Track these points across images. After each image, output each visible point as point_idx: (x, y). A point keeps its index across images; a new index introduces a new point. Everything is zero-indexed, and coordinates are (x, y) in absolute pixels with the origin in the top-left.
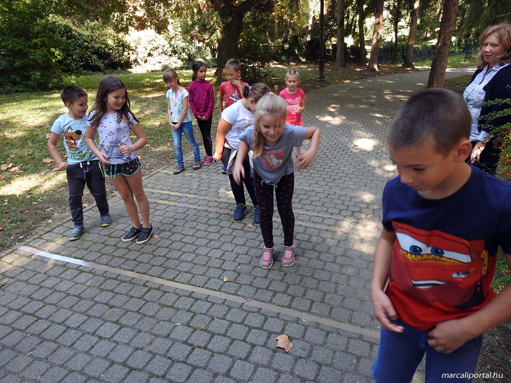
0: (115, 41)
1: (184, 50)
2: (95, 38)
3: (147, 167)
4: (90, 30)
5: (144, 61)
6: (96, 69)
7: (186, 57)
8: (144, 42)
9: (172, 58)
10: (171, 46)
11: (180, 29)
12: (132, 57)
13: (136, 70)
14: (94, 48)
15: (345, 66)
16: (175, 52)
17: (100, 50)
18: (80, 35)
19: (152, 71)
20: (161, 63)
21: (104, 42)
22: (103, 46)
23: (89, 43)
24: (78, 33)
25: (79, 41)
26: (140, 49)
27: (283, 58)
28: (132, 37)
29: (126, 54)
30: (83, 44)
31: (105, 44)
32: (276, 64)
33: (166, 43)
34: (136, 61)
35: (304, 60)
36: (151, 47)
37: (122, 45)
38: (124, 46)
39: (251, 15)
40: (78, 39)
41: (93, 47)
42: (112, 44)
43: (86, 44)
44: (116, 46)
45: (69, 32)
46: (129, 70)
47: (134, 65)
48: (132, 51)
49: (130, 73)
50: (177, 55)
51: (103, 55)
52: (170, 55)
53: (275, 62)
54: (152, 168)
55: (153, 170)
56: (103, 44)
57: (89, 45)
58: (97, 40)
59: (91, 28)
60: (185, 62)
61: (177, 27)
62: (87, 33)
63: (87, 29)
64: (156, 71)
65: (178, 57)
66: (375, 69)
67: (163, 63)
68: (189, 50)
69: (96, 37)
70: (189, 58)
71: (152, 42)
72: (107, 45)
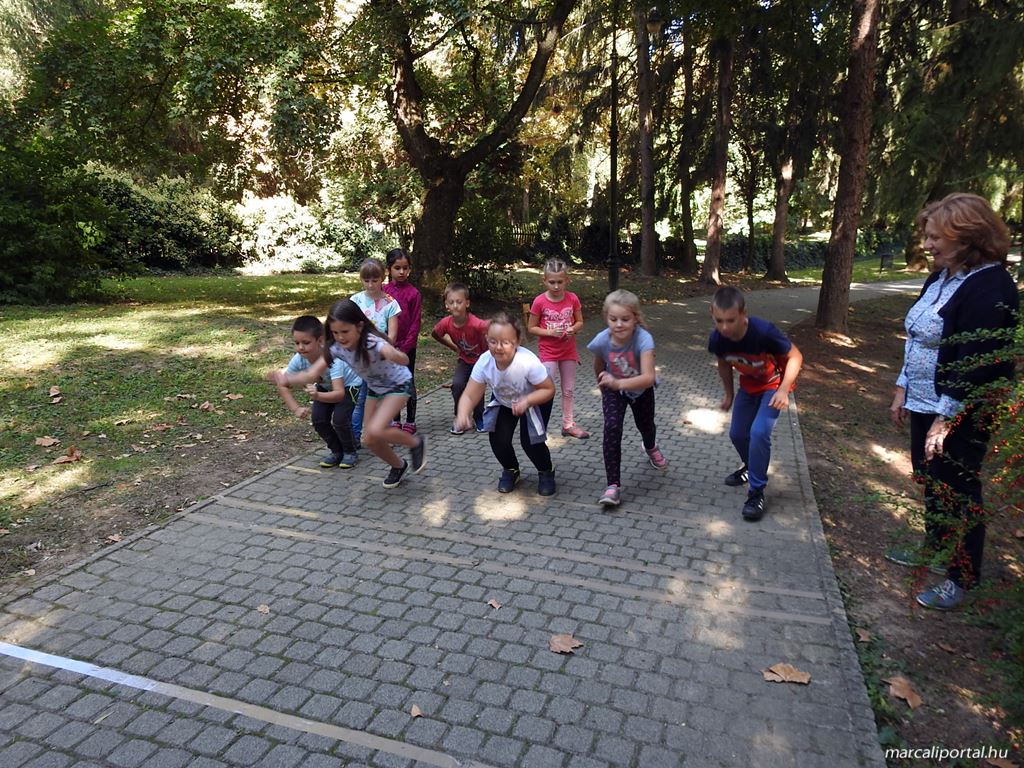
0: (213, 215)
1: (347, 235)
2: (174, 207)
3: (258, 457)
4: (166, 193)
5: (268, 253)
6: (171, 265)
7: (352, 248)
8: (271, 218)
9: (322, 250)
10: (323, 227)
11: (342, 198)
12: (246, 246)
13: (251, 270)
14: (172, 225)
15: (656, 274)
16: (330, 239)
17: (183, 229)
18: (146, 201)
19: (283, 273)
20: (301, 257)
21: (192, 216)
22: (190, 223)
23: (162, 217)
24: (143, 197)
25: (142, 213)
26: (263, 231)
27: (539, 256)
28: (249, 208)
29: (233, 238)
30: (150, 218)
31: (193, 219)
32: (525, 267)
33: (313, 221)
34: (252, 253)
35: (579, 261)
36: (284, 227)
37: (227, 222)
38: (232, 225)
39: (478, 176)
40: (141, 208)
41: (169, 223)
42: (208, 220)
43: (156, 218)
44: (215, 224)
45: (125, 194)
46: (238, 269)
47: (248, 261)
48: (245, 235)
49: (239, 274)
50: (334, 244)
51: (187, 239)
52: (321, 245)
53: (525, 264)
54: (268, 461)
55: (269, 465)
56: (189, 220)
57: (162, 221)
58: (179, 211)
59: (168, 190)
60: (348, 258)
61: (338, 194)
62: (160, 198)
63: (161, 192)
64: (290, 272)
65: (336, 247)
66: (714, 280)
67: (305, 258)
68: (357, 235)
69: (178, 207)
70: (358, 250)
71: (286, 220)
72: (197, 222)
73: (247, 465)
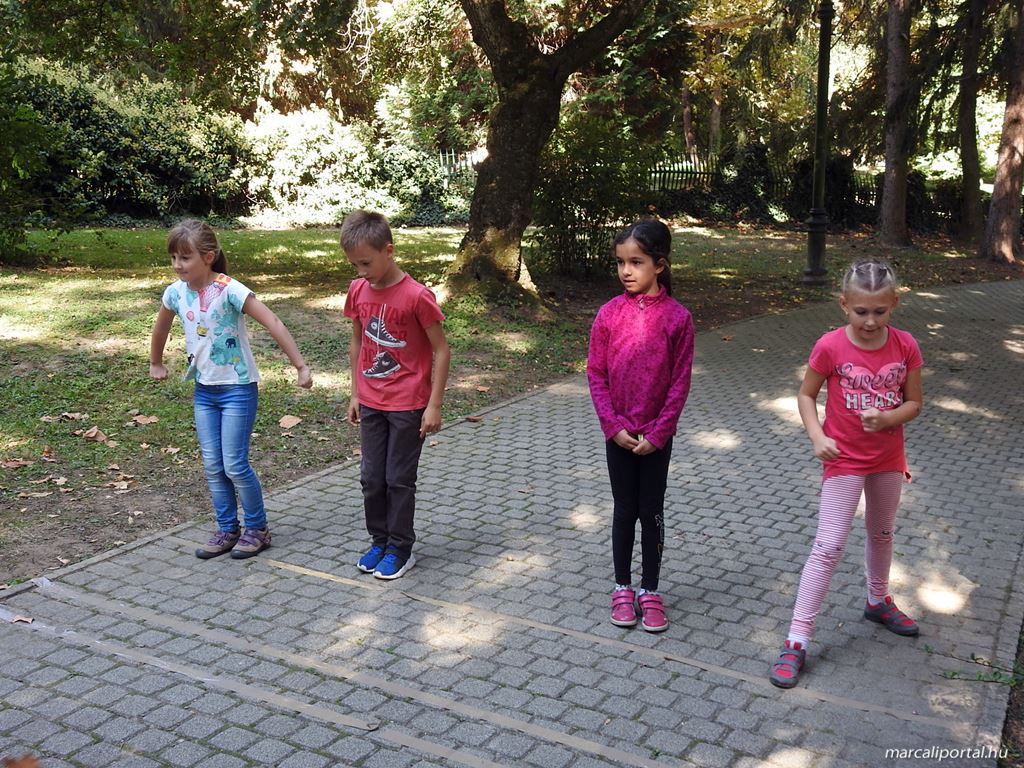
5: (288, 195)
10: (372, 157)
12: (255, 184)
13: (261, 220)
14: (149, 152)
16: (382, 175)
17: (164, 158)
19: (308, 226)
20: (337, 203)
21: (178, 138)
22: (174, 149)
23: (134, 139)
25: (107, 133)
26: (280, 163)
27: (717, 208)
29: (236, 173)
30: (117, 140)
31: (180, 143)
37: (229, 147)
42: (201, 146)
43: (126, 141)
44: (211, 152)
45: (84, 106)
48: (255, 168)
49: (243, 227)
51: (168, 174)
52: (369, 184)
54: (143, 526)
55: (144, 532)
62: (134, 111)
64: (317, 225)
66: (1004, 256)
70: (425, 193)
73: (110, 530)
